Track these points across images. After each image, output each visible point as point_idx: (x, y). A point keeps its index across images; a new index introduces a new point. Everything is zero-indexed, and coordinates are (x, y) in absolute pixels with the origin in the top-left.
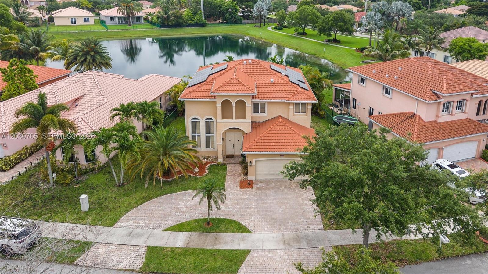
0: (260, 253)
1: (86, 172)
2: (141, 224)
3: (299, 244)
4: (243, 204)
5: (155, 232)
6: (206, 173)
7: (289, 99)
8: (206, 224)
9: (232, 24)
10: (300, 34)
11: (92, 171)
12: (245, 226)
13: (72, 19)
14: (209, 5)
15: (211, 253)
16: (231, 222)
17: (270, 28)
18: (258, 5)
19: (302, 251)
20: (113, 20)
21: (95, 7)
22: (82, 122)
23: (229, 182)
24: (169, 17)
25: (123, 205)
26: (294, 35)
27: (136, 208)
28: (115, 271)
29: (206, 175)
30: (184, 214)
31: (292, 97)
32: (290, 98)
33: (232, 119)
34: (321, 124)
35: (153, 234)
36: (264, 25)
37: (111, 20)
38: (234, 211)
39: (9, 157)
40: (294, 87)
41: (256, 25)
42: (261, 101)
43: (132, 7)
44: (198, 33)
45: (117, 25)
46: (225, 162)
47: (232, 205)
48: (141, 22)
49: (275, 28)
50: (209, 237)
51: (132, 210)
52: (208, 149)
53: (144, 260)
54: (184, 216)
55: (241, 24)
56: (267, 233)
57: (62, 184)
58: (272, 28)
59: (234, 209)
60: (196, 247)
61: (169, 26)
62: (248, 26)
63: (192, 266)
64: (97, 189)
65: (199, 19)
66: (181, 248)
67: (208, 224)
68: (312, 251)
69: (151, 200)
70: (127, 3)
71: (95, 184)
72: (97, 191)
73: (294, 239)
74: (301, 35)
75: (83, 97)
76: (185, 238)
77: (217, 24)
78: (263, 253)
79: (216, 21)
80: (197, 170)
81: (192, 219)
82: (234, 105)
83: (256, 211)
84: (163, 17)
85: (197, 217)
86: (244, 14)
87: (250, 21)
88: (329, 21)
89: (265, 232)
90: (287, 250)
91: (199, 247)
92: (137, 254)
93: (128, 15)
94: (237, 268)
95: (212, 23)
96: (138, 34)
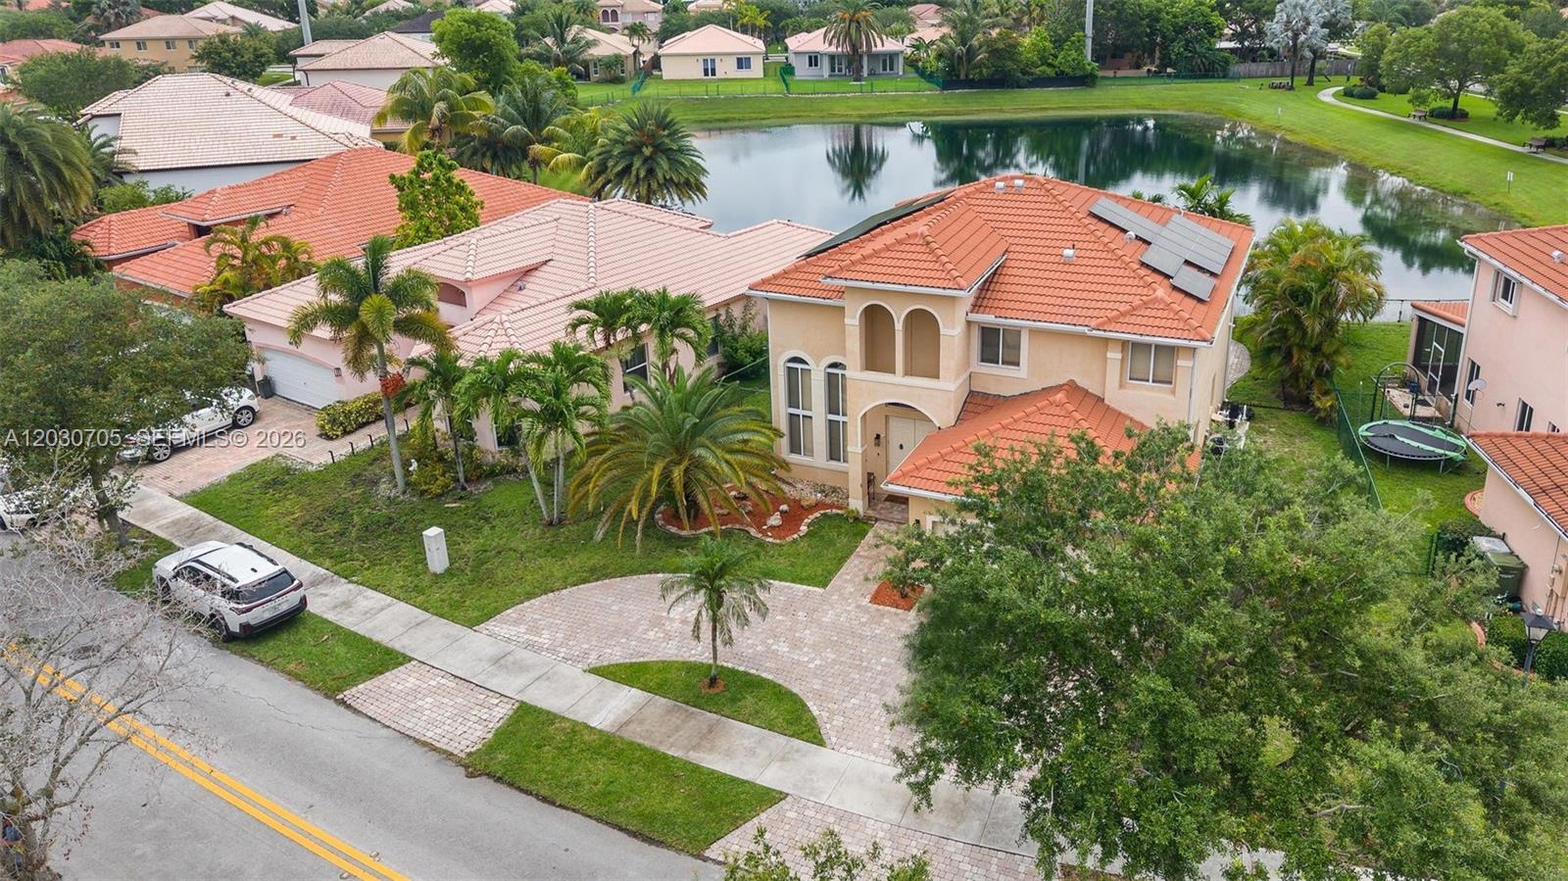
0: (810, 813)
1: (494, 473)
2: (545, 639)
3: (953, 824)
4: (851, 652)
5: (565, 669)
6: (795, 536)
7: (1103, 324)
8: (707, 681)
9: (1191, 77)
10: (1439, 115)
11: (508, 473)
12: (814, 719)
13: (705, 61)
14: (1114, 13)
15: (668, 768)
16: (781, 694)
17: (1327, 95)
18: (1290, 10)
19: (951, 847)
20: (816, 65)
21: (775, 28)
22: (500, 332)
23: (848, 574)
24: (971, 53)
25: (529, 577)
26: (1411, 120)
27: (556, 593)
28: (411, 742)
29: (795, 541)
30: (668, 638)
31: (1118, 317)
32: (1110, 320)
33: (893, 372)
34: (1306, 445)
35: (555, 673)
36: (1310, 83)
37: (811, 65)
38: (811, 666)
39: (344, 403)
40: (1141, 283)
41: (1277, 81)
42: (1003, 321)
43: (867, 21)
44: (1061, 108)
45: (825, 81)
46: (871, 513)
47: (814, 646)
48: (895, 71)
49: (1348, 94)
50: (693, 722)
51: (543, 597)
52: (834, 463)
53: (490, 736)
54: (664, 644)
55: (1224, 77)
56: (873, 758)
57: (423, 493)
58: (1334, 95)
59: (811, 660)
60: (641, 741)
61: (970, 84)
62: (1246, 85)
63: (596, 789)
64: (494, 523)
65: (1073, 60)
66: (600, 731)
67: (713, 682)
68: (986, 858)
69: (607, 581)
70: (851, 11)
71: (497, 509)
72: (493, 528)
73: (947, 802)
74: (1438, 121)
75: (545, 268)
76: (628, 706)
77: (1140, 78)
78: (819, 816)
79: (1138, 67)
80: (775, 520)
81: (680, 659)
82: (899, 326)
83: (878, 681)
84: (952, 52)
85: (694, 655)
86: (1242, 43)
87: (1262, 67)
88: (1552, 64)
89: (865, 756)
90: (903, 831)
91: (647, 743)
92: (484, 717)
93: (854, 48)
94: (714, 834)
95: (1120, 73)
96: (873, 107)
